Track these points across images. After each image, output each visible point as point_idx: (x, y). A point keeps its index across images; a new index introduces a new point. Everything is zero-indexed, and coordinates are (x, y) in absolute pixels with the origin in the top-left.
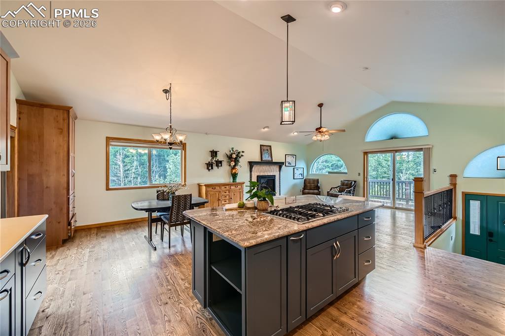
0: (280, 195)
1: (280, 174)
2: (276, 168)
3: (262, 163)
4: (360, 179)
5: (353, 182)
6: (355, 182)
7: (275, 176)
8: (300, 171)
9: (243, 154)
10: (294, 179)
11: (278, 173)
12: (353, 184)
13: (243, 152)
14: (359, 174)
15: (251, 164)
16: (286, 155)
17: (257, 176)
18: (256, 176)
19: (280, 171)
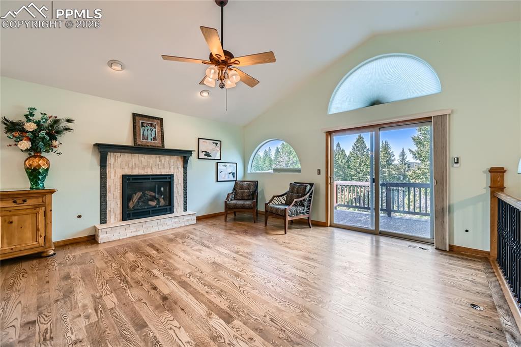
0: (185, 210)
1: (185, 173)
2: (177, 162)
3: (137, 149)
4: (320, 181)
5: (309, 186)
6: (312, 185)
7: (171, 177)
8: (231, 169)
9: (69, 125)
10: (217, 181)
11: (182, 170)
12: (308, 189)
13: (69, 121)
14: (319, 172)
15: (104, 151)
16: (199, 139)
17: (124, 177)
18: (119, 175)
19: (185, 168)
